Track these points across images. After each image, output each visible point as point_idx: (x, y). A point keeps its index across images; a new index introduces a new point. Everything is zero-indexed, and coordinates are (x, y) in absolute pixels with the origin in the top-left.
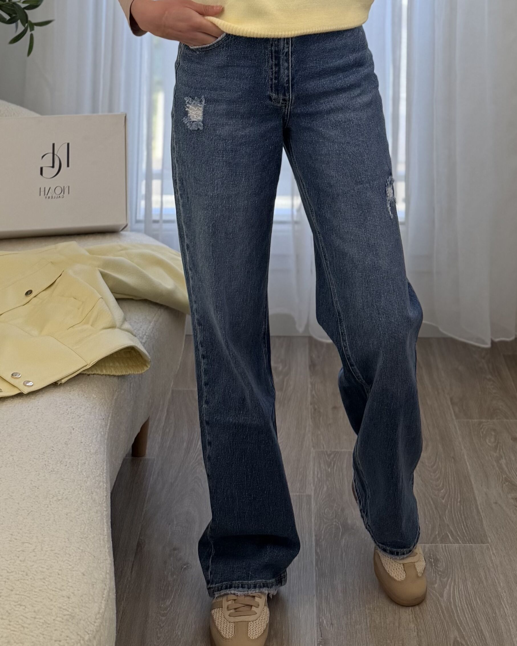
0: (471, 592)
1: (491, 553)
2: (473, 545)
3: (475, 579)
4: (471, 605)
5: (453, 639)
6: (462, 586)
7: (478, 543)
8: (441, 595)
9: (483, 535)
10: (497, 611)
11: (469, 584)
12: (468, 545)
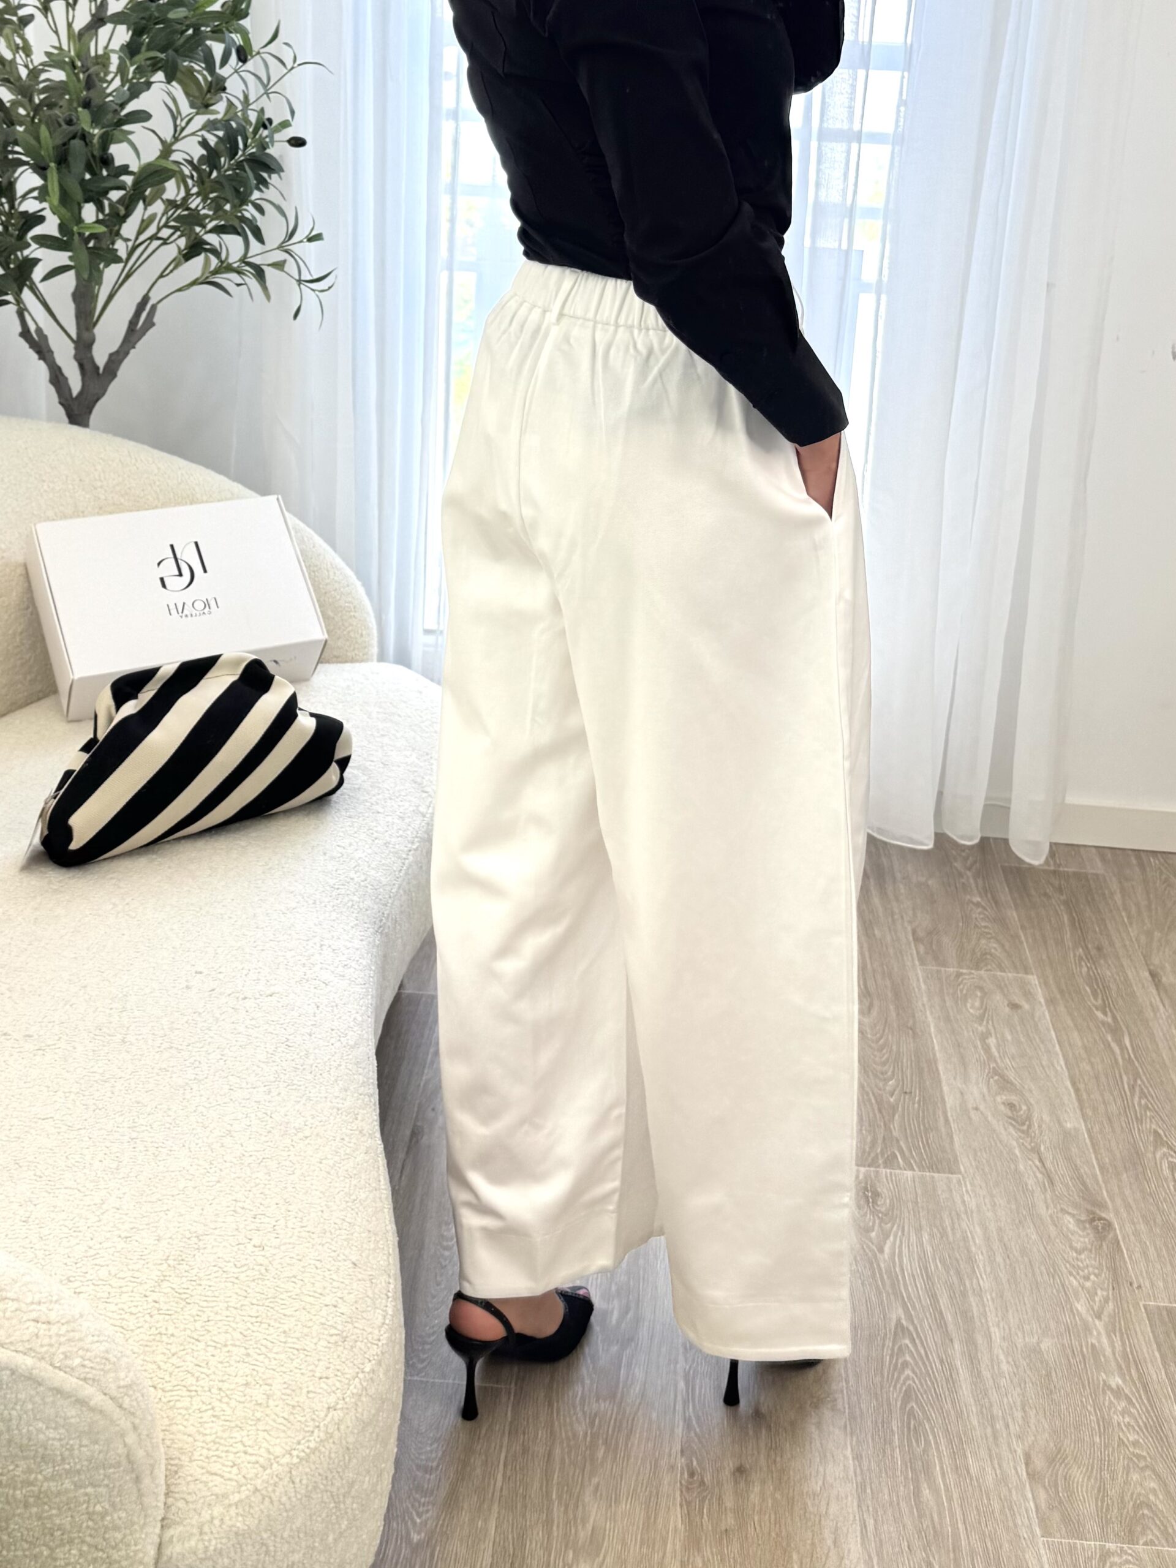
0: (929, 1249)
1: (964, 1189)
2: (936, 1175)
3: (935, 1230)
4: (926, 1269)
5: (895, 1321)
6: (913, 1238)
7: (944, 1173)
8: (881, 1251)
9: (952, 1160)
10: (967, 1283)
11: (926, 1237)
12: (928, 1174)
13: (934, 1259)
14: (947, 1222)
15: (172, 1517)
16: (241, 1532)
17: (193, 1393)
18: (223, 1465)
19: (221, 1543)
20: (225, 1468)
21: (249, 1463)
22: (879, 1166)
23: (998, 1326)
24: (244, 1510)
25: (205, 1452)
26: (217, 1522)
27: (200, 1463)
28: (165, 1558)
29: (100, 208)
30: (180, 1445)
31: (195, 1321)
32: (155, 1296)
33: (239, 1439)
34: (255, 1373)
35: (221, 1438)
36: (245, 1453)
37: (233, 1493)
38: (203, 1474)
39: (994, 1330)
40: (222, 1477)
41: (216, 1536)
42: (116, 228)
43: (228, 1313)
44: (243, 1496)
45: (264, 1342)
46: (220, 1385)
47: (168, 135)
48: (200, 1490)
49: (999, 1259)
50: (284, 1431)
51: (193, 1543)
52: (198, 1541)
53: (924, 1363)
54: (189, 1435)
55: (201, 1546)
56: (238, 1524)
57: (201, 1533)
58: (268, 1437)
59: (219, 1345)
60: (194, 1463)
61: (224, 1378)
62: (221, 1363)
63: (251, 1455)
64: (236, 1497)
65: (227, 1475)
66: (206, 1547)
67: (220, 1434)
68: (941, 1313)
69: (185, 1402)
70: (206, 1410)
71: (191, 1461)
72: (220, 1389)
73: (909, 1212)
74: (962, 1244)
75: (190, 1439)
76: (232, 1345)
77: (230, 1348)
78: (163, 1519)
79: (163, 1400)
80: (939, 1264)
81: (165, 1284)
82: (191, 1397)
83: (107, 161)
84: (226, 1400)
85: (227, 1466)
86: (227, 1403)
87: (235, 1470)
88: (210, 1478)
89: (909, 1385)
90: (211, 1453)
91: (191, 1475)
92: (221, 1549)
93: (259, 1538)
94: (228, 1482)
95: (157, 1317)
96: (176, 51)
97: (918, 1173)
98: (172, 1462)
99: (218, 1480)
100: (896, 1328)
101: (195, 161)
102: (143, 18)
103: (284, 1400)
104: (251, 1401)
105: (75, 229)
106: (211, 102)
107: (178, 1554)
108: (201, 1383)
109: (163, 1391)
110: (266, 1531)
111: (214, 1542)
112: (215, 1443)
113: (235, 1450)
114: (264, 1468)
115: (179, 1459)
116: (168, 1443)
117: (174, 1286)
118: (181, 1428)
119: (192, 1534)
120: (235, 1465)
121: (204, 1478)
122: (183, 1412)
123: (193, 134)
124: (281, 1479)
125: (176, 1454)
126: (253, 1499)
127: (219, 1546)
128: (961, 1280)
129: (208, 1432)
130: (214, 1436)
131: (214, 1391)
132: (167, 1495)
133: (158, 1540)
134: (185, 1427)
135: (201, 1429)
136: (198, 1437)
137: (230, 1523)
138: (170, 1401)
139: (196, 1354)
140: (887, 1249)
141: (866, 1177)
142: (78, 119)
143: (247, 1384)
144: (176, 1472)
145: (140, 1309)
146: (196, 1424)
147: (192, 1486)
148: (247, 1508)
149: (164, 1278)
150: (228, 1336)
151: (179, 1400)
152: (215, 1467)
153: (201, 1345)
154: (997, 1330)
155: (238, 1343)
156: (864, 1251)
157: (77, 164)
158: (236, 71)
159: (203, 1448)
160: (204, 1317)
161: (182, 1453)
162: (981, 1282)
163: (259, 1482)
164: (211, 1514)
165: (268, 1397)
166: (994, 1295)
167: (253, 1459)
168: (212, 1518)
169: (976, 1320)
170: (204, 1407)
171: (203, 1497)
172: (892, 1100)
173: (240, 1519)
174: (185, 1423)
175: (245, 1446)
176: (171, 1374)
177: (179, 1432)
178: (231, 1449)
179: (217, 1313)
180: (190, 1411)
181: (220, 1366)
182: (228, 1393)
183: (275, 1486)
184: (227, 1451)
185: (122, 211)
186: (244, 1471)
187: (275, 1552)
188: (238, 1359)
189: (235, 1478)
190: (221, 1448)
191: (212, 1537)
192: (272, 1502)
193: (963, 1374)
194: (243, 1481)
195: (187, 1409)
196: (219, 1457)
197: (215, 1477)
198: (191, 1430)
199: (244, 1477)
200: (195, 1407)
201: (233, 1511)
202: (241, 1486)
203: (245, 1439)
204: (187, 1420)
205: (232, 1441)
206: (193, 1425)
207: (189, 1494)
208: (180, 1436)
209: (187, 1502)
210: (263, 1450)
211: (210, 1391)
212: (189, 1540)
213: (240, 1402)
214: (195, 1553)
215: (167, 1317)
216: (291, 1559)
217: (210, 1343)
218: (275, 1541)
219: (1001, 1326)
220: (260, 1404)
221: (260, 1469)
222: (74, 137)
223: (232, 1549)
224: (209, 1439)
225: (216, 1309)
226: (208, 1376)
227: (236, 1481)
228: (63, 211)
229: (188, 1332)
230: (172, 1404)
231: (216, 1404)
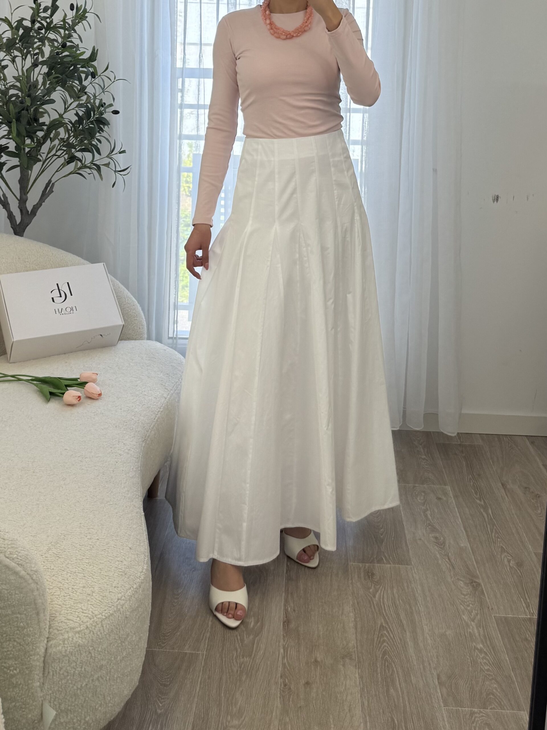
0: (396, 596)
1: (413, 571)
2: (401, 566)
3: (399, 588)
4: (395, 603)
5: (380, 624)
6: (389, 591)
7: (404, 565)
8: (374, 596)
9: (408, 560)
10: (414, 608)
11: (395, 591)
12: (397, 565)
13: (399, 600)
14: (405, 585)
15: (52, 637)
16: (81, 645)
17: (61, 590)
18: (73, 616)
19: (72, 649)
20: (74, 618)
21: (84, 616)
22: (374, 563)
23: (427, 625)
24: (82, 635)
25: (66, 611)
26: (70, 639)
27: (64, 615)
28: (48, 654)
29: (33, 140)
30: (56, 609)
31: (63, 564)
32: (46, 555)
33: (80, 607)
34: (87, 583)
35: (73, 606)
36: (83, 612)
37: (77, 628)
38: (65, 619)
39: (425, 627)
40: (73, 621)
41: (70, 645)
42: (39, 148)
43: (77, 561)
44: (82, 629)
45: (92, 572)
46: (73, 587)
47: (61, 111)
48: (64, 626)
49: (428, 599)
50: (99, 606)
51: (60, 648)
52: (62, 647)
53: (393, 641)
54: (60, 605)
55: (63, 649)
56: (79, 641)
57: (64, 644)
58: (93, 607)
59: (72, 573)
60: (62, 615)
61: (74, 584)
62: (73, 579)
63: (86, 613)
64: (79, 629)
65: (75, 620)
66: (66, 650)
67: (72, 604)
68: (401, 621)
69: (58, 593)
70: (67, 596)
71: (60, 614)
72: (73, 588)
73: (388, 581)
74: (411, 593)
75: (60, 607)
76: (79, 573)
77: (77, 574)
78: (48, 638)
79: (49, 592)
80: (401, 601)
81: (50, 551)
82: (61, 591)
83: (36, 120)
84: (75, 592)
85: (75, 617)
86: (76, 594)
87: (78, 619)
88: (68, 621)
89: (386, 649)
90: (69, 612)
91: (60, 620)
92: (72, 652)
93: (88, 649)
94: (76, 624)
95: (46, 563)
96: (66, 76)
97: (392, 565)
98: (53, 615)
99: (71, 622)
100: (380, 627)
101: (73, 122)
102: (53, 63)
103: (99, 594)
104: (85, 593)
105: (22, 147)
106: (81, 96)
107: (54, 652)
108: (65, 586)
109: (49, 589)
110: (91, 647)
111: (69, 648)
112: (70, 608)
113: (79, 611)
114: (91, 619)
115: (55, 614)
116: (51, 608)
117: (54, 552)
118: (56, 602)
119: (60, 644)
120: (78, 617)
121: (66, 621)
122: (57, 596)
123: (73, 109)
124: (98, 624)
125: (54, 612)
126: (86, 631)
127: (71, 650)
128: (411, 607)
129: (67, 604)
130: (70, 605)
131: (70, 589)
132: (49, 628)
133: (45, 646)
134: (58, 602)
135: (65, 603)
136: (63, 606)
137: (77, 640)
138: (51, 593)
139: (63, 576)
140: (377, 596)
141: (368, 567)
142: (25, 101)
143: (84, 587)
144: (54, 619)
145: (40, 560)
146: (62, 601)
147: (60, 624)
148: (83, 635)
149: (49, 549)
150: (77, 570)
151: (55, 592)
152: (71, 617)
153: (66, 572)
154: (426, 627)
155: (80, 572)
156: (367, 597)
157: (24, 121)
158: (91, 83)
159: (65, 610)
160: (67, 563)
161: (57, 612)
162: (420, 608)
163: (89, 623)
164: (68, 636)
165: (93, 592)
166: (425, 613)
167: (86, 615)
168: (69, 637)
169: (417, 623)
170: (66, 595)
171: (65, 629)
172: (382, 537)
173: (80, 639)
174: (58, 601)
175: (83, 610)
176: (52, 583)
177: (55, 604)
178: (77, 611)
179: (72, 561)
180: (60, 596)
181: (73, 580)
182: (76, 590)
183: (95, 627)
184: (75, 612)
185: (42, 142)
186: (82, 620)
187: (95, 657)
188: (80, 578)
189: (79, 622)
190: (73, 610)
191: (68, 645)
192: (93, 633)
193: (410, 644)
194: (82, 623)
195: (59, 595)
196: (71, 613)
197: (70, 621)
198: (60, 603)
199: (82, 622)
200: (62, 595)
201: (77, 635)
202: (81, 625)
203: (83, 607)
204: (59, 600)
205: (77, 607)
206: (61, 601)
207: (60, 627)
208: (56, 606)
209: (58, 630)
210: (90, 612)
211: (68, 589)
212: (59, 647)
213: (81, 593)
214: (61, 652)
215: (51, 563)
216: (102, 663)
217: (69, 572)
218: (95, 653)
219: (428, 625)
220: (89, 595)
221: (89, 620)
222: (23, 110)
223: (76, 653)
224: (67, 606)
225: (71, 560)
226: (68, 583)
227: (78, 623)
228: (17, 139)
229: (60, 568)
230: (52, 593)
231: (71, 593)
